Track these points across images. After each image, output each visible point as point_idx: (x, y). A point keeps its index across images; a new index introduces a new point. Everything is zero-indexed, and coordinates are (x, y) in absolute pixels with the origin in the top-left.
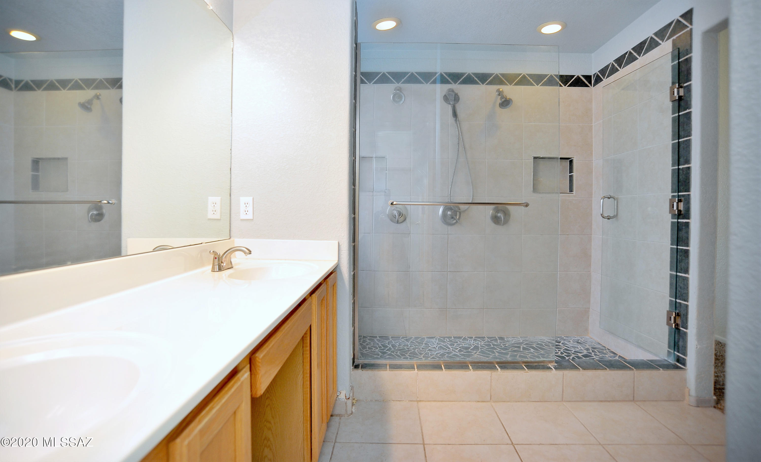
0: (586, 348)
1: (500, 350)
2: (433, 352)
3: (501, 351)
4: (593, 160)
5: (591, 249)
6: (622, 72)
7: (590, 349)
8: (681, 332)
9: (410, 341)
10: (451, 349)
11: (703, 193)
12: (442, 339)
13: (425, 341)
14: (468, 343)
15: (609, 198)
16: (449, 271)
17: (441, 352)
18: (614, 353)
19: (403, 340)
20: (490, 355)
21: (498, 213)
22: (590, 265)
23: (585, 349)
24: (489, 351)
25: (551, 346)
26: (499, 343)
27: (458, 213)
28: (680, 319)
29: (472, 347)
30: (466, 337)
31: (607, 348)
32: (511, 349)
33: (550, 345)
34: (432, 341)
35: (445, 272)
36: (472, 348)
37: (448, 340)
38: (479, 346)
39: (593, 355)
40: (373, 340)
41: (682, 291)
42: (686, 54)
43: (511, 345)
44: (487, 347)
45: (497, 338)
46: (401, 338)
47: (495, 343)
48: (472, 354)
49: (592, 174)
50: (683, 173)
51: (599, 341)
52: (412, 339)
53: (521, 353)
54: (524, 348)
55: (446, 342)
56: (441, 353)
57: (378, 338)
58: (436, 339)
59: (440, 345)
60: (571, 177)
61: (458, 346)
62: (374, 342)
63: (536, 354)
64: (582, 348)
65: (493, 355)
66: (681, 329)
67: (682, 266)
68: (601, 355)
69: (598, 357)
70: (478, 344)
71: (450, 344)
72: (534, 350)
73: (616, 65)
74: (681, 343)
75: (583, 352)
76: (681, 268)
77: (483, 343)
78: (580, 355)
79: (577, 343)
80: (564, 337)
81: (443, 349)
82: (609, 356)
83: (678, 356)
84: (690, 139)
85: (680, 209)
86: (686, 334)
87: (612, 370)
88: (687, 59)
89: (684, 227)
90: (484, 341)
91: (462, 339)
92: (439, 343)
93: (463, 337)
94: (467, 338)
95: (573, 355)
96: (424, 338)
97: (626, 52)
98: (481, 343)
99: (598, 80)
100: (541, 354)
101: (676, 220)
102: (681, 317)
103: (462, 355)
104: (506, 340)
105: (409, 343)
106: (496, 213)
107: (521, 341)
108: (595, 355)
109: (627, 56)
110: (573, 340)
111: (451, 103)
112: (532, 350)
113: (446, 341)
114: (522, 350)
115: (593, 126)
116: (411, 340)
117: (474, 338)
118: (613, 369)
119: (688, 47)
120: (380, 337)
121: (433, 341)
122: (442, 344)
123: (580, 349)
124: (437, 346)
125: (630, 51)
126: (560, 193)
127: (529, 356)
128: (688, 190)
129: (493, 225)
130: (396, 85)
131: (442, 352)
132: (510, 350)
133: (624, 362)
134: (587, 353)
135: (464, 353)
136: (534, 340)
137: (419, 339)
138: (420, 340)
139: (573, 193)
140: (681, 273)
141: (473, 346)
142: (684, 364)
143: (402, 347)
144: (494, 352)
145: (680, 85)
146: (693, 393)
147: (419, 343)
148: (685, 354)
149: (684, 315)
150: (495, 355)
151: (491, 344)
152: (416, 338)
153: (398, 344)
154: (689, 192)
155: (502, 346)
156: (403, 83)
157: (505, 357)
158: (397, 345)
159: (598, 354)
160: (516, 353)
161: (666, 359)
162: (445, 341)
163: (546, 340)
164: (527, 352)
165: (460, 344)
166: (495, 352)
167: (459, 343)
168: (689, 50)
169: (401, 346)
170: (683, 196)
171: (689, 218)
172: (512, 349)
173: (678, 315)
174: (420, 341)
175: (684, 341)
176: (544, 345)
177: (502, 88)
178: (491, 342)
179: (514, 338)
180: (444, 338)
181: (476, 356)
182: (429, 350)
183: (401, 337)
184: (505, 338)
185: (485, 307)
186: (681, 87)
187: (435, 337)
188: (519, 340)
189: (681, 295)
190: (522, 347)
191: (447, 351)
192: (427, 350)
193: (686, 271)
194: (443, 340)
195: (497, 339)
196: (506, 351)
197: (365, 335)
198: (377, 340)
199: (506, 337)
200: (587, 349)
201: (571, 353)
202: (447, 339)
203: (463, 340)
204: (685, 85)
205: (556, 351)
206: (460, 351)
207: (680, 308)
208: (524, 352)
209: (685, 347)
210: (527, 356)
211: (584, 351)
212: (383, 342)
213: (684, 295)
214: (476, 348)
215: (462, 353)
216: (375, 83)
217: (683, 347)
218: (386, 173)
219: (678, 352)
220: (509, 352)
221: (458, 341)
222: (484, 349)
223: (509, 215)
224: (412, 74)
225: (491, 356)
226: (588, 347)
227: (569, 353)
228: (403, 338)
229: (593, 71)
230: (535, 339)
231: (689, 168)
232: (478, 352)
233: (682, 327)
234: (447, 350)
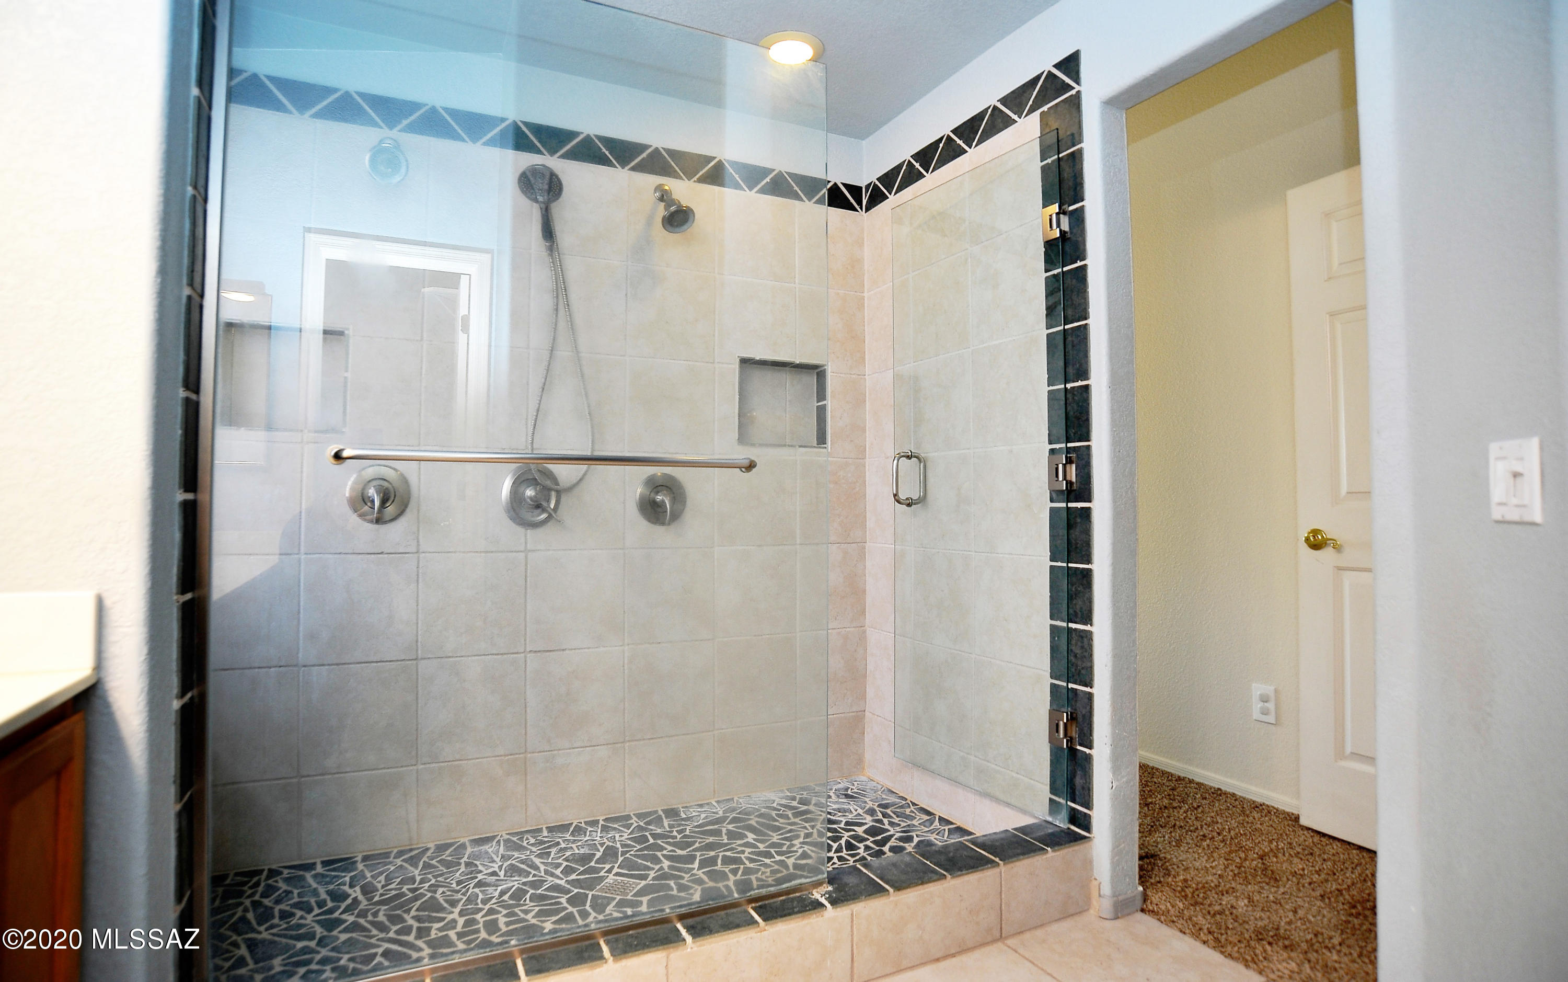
0: (867, 808)
1: (674, 849)
2: (490, 889)
3: (674, 851)
4: (867, 374)
5: (865, 575)
6: (931, 179)
7: (877, 809)
8: (1079, 755)
9: (421, 863)
10: (542, 868)
11: (1116, 443)
12: (515, 839)
13: (466, 856)
14: (586, 841)
15: (909, 457)
16: (530, 651)
17: (513, 886)
18: (928, 813)
19: (399, 862)
20: (649, 869)
21: (657, 493)
22: (863, 612)
23: (866, 812)
24: (644, 857)
25: (790, 816)
26: (668, 829)
27: (553, 494)
28: (1076, 727)
29: (599, 851)
30: (581, 823)
31: (911, 802)
32: (699, 840)
33: (790, 813)
34: (487, 853)
35: (519, 655)
36: (598, 855)
37: (532, 841)
38: (618, 845)
39: (887, 827)
40: (302, 878)
41: (1079, 663)
42: (1070, 143)
43: (697, 830)
44: (639, 847)
45: (661, 813)
46: (392, 855)
47: (659, 831)
48: (602, 874)
49: (866, 404)
50: (1073, 398)
51: (890, 785)
52: (429, 854)
53: (724, 851)
54: (731, 834)
55: (526, 849)
56: (514, 888)
57: (319, 869)
58: (499, 842)
59: (509, 862)
60: (821, 411)
61: (560, 857)
62: (302, 887)
63: (761, 847)
64: (860, 811)
65: (657, 867)
66: (1079, 748)
67: (1078, 607)
68: (903, 824)
69: (898, 829)
70: (615, 841)
71: (539, 852)
72: (755, 837)
73: (917, 165)
74: (1078, 781)
75: (864, 821)
76: (1075, 611)
77: (626, 836)
78: (860, 830)
79: (847, 798)
80: (816, 785)
81: (521, 872)
82: (919, 822)
83: (1074, 809)
84: (1086, 324)
85: (1068, 478)
86: (1090, 758)
87: (957, 876)
88: (1073, 153)
89: (1079, 520)
90: (628, 830)
91: (572, 829)
92: (508, 853)
93: (574, 825)
94: (583, 825)
95: (846, 835)
96: (463, 846)
97: (939, 137)
98: (622, 836)
99: (877, 197)
100: (773, 845)
101: (1064, 505)
102: (1077, 720)
103: (573, 883)
104: (685, 816)
105: (416, 868)
106: (651, 492)
107: (721, 813)
108: (892, 826)
109: (941, 145)
110: (836, 790)
111: (540, 199)
112: (751, 837)
113: (527, 843)
114: (726, 841)
115: (866, 299)
116: (425, 859)
117: (601, 822)
118: (959, 873)
119: (1074, 130)
120: (325, 863)
121: (490, 850)
122: (516, 856)
123: (855, 813)
124: (500, 867)
125: (948, 135)
126: (800, 446)
127: (746, 854)
128: (1086, 437)
129: (643, 524)
130: (385, 132)
131: (515, 883)
132: (697, 845)
133: (972, 846)
134: (874, 824)
135: (582, 877)
136: (750, 804)
137: (448, 852)
138: (453, 853)
139: (826, 448)
140: (1076, 623)
141: (602, 850)
142: (1088, 828)
143: (395, 889)
144: (656, 860)
145: (1064, 207)
146: (1106, 889)
147: (448, 865)
148: (1088, 804)
149: (1084, 716)
150: (661, 868)
151: (647, 834)
152: (441, 848)
153: (382, 878)
154: (1089, 441)
155: (676, 837)
156: (405, 130)
157: (688, 868)
158: (377, 884)
159: (896, 820)
160: (712, 853)
161: (1050, 819)
162: (525, 844)
163: (778, 800)
164: (739, 845)
165: (565, 849)
166: (660, 858)
167: (563, 845)
168: (1076, 137)
169: (393, 886)
170: (1075, 449)
171: (1089, 500)
172: (701, 840)
173: (1072, 718)
174: (450, 858)
175: (1085, 775)
176: (774, 815)
177: (670, 184)
178: (646, 830)
179: (701, 806)
180: (521, 834)
181: (612, 881)
182: (480, 884)
183: (395, 851)
184: (682, 810)
185: (627, 738)
186: (1064, 213)
187: (494, 837)
188: (714, 813)
189: (1077, 671)
190: (724, 831)
191: (530, 878)
192: (472, 886)
193: (1087, 618)
194: (518, 842)
195: (660, 818)
196: (688, 850)
197: (274, 867)
198: (315, 877)
199: (682, 808)
200: (871, 812)
201: (839, 827)
202: (530, 838)
203: (572, 834)
204: (1071, 208)
205: (805, 828)
206: (568, 871)
207: (1076, 701)
208: (733, 846)
209: (1088, 790)
210: (742, 856)
211: (865, 819)
212: (334, 880)
213: (1083, 672)
214: (610, 853)
215: (573, 877)
216: (317, 116)
217: (1083, 788)
218: (346, 378)
219: (1074, 801)
220: (696, 853)
221: (560, 840)
222: (632, 853)
223: (683, 502)
224: (433, 110)
225: (652, 874)
226: (870, 805)
227: (835, 831)
228: (400, 853)
229: (865, 177)
230: (751, 802)
231: (1087, 388)
232: (617, 865)
233: (1081, 745)
234: (531, 876)
